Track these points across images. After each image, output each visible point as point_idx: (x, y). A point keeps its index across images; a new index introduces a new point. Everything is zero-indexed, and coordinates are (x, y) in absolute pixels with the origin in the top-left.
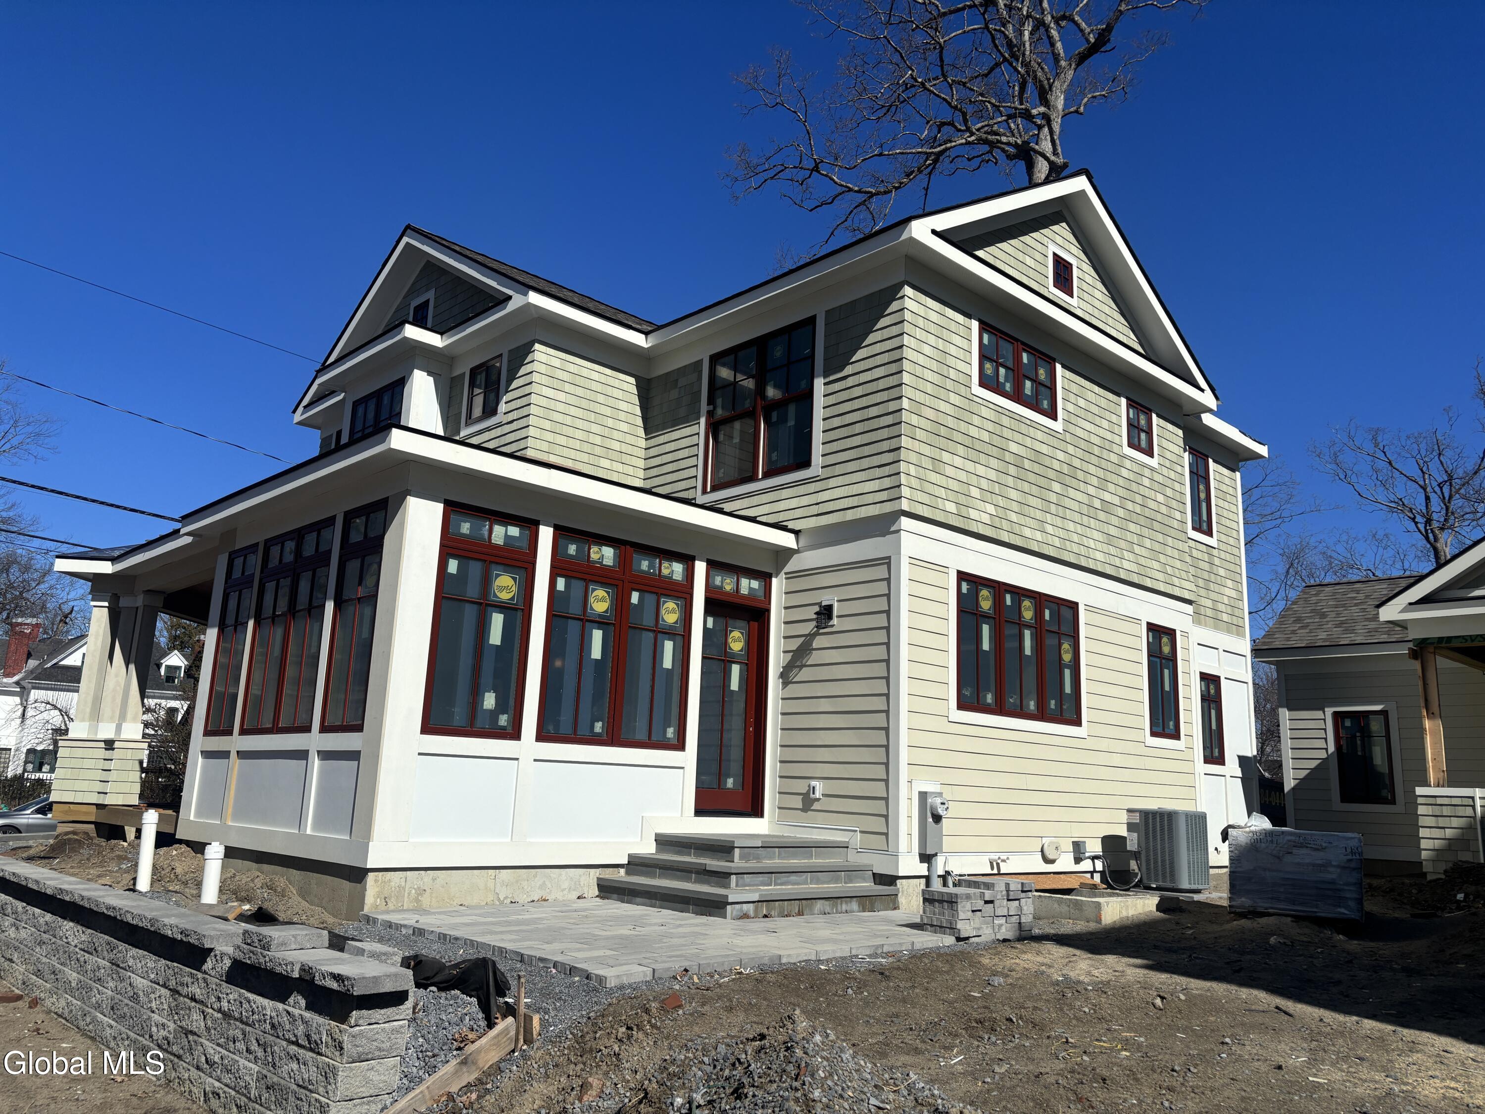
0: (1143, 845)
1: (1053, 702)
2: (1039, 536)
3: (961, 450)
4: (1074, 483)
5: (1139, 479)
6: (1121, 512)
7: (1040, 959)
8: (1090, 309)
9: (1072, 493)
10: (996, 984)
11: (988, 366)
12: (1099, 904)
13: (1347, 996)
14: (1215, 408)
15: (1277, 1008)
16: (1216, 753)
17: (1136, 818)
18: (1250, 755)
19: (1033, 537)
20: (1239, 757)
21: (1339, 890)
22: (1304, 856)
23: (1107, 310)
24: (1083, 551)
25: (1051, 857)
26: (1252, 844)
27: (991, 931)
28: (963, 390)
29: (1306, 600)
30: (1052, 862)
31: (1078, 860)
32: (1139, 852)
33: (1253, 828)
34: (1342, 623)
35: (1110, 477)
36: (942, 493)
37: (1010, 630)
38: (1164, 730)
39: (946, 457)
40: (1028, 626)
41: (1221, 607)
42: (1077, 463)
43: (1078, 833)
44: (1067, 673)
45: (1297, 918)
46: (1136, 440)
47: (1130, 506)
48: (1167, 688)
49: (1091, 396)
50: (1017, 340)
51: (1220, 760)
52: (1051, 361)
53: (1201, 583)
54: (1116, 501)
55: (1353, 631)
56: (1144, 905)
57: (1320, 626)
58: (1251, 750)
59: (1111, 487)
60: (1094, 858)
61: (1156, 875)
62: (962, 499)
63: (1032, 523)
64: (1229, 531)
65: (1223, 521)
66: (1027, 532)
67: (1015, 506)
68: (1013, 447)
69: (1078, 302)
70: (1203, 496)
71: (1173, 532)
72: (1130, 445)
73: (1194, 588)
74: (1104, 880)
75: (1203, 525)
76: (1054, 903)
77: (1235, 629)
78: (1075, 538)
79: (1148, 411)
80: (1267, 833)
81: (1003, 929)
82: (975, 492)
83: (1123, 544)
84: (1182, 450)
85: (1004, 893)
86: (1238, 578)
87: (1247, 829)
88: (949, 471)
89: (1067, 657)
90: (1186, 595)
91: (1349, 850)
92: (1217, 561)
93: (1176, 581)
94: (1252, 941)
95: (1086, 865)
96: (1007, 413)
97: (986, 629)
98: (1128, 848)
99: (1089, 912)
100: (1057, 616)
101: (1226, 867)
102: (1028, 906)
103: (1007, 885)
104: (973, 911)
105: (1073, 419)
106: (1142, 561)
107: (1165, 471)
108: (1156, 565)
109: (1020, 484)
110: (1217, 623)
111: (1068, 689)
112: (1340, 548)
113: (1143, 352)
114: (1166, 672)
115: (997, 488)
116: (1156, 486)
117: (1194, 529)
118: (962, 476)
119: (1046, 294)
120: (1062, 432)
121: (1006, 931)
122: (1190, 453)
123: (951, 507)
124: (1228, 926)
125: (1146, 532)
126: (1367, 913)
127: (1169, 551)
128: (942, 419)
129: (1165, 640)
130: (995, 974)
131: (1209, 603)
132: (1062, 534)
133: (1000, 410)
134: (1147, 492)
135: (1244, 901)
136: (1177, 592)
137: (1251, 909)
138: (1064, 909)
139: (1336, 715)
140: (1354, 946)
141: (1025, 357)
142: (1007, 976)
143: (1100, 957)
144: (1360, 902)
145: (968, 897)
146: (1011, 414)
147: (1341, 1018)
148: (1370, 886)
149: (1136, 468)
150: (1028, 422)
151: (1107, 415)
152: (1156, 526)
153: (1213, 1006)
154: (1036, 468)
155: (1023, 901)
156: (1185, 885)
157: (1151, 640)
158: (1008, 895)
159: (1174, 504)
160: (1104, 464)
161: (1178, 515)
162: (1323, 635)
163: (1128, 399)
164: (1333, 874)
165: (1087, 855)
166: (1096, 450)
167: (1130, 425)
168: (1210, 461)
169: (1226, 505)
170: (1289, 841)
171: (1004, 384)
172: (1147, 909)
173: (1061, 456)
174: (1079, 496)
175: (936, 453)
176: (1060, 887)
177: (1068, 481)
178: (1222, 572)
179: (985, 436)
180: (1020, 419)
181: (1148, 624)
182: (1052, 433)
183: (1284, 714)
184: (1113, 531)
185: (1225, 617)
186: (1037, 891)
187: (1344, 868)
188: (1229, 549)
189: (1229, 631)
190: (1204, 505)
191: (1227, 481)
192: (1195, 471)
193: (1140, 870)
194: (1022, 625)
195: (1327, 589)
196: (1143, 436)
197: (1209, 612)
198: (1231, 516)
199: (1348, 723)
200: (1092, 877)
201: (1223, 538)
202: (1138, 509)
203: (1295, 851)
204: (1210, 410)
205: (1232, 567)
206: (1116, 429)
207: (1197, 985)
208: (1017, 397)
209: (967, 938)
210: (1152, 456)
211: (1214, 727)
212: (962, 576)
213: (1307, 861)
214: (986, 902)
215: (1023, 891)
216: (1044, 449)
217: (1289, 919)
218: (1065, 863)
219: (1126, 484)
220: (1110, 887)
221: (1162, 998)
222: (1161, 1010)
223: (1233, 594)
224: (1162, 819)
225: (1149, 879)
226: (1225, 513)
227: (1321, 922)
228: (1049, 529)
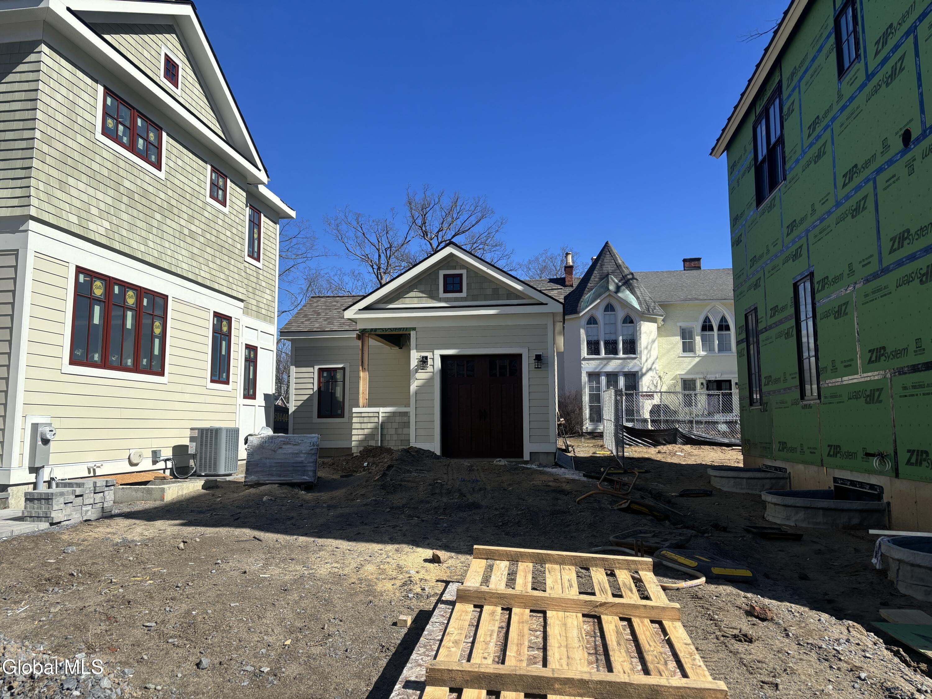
0: (199, 451)
1: (145, 360)
2: (142, 248)
3: (84, 178)
4: (171, 216)
5: (215, 219)
6: (202, 239)
7: (108, 530)
8: (190, 100)
9: (169, 222)
10: (70, 552)
11: (110, 122)
12: (163, 489)
13: (294, 525)
14: (266, 183)
15: (254, 537)
16: (251, 392)
17: (196, 433)
18: (271, 393)
19: (139, 249)
20: (264, 394)
21: (305, 466)
22: (289, 449)
23: (202, 104)
24: (174, 261)
25: (134, 461)
26: (260, 444)
27: (79, 516)
28: (88, 135)
29: (311, 305)
30: (136, 465)
31: (155, 462)
32: (196, 455)
33: (262, 435)
34: (328, 319)
35: (196, 215)
36: (67, 207)
37: (116, 312)
38: (219, 379)
39: (71, 181)
40: (130, 309)
41: (262, 305)
42: (174, 202)
43: (156, 445)
44: (157, 341)
45: (281, 484)
46: (216, 194)
47: (208, 235)
48: (223, 353)
49: (187, 160)
50: (134, 108)
51: (253, 397)
52: (159, 129)
53: (250, 289)
54: (199, 231)
55: (332, 324)
56: (194, 487)
57: (316, 320)
58: (271, 389)
59: (196, 222)
60: (166, 461)
61: (205, 467)
62: (83, 214)
63: (138, 238)
64: (270, 260)
65: (267, 253)
66: (134, 245)
67: (126, 225)
68: (127, 184)
69: (181, 93)
70: (256, 236)
71: (235, 257)
72: (212, 196)
73: (245, 292)
74: (172, 474)
75: (255, 254)
76: (132, 491)
77: (267, 319)
78: (169, 252)
79: (225, 177)
80: (271, 438)
81: (89, 513)
82: (94, 211)
83: (201, 260)
84: (245, 205)
85: (92, 488)
86: (273, 289)
87: (259, 436)
88: (73, 192)
89: (157, 331)
90: (240, 296)
91: (312, 444)
92: (261, 277)
93: (234, 287)
94: (253, 500)
95: (161, 465)
96: (123, 158)
97: (97, 309)
98: (189, 452)
99: (156, 495)
100: (153, 303)
101: (245, 460)
102: (110, 495)
103: (95, 483)
104: (65, 504)
105: (173, 173)
106: (214, 272)
107: (233, 217)
108: (222, 276)
109: (130, 211)
110: (258, 315)
111: (156, 352)
112: (336, 279)
113: (224, 138)
114: (224, 343)
115: (112, 211)
116: (226, 226)
117: (249, 256)
118: (85, 198)
119: (158, 81)
120: (164, 179)
121: (91, 513)
122: (250, 208)
123: (74, 219)
124: (242, 494)
125: (217, 254)
126: (319, 477)
127: (231, 268)
128: (68, 152)
129: (225, 323)
130: (70, 544)
131: (254, 302)
132: (160, 248)
133: (118, 155)
134: (220, 229)
135: (253, 478)
136: (235, 294)
137: (256, 482)
138: (140, 494)
139: (320, 370)
140: (309, 496)
141: (139, 122)
142: (80, 545)
143: (152, 523)
144: (315, 472)
145: (62, 494)
146: (126, 160)
147: (288, 538)
148: (323, 463)
149: (214, 212)
150: (139, 168)
151: (197, 174)
152: (224, 251)
153: (217, 542)
154: (144, 201)
155: (106, 493)
156: (222, 472)
157: (215, 322)
158: (95, 490)
159: (237, 239)
160: (192, 206)
161: (239, 246)
162: (317, 325)
163: (212, 166)
164: (302, 458)
165: (161, 458)
166: (188, 196)
167: (212, 183)
168: (262, 215)
169: (270, 244)
170: (281, 441)
171: (122, 138)
172: (196, 489)
173: (162, 196)
174: (174, 225)
175: (63, 178)
176: (140, 481)
177: (166, 213)
178: (264, 284)
179: (105, 172)
180: (134, 165)
181: (214, 312)
182: (157, 179)
183: (293, 369)
184: (195, 251)
185: (264, 312)
186: (121, 485)
187: (308, 454)
188: (269, 271)
189: (265, 320)
190: (256, 242)
191: (271, 229)
192: (252, 220)
193: (195, 465)
194: (126, 308)
195: (323, 299)
196: (220, 192)
197: (254, 308)
198: (272, 251)
199: (325, 374)
200: (164, 472)
201: (266, 263)
202: (213, 239)
203: (284, 446)
204: (263, 183)
205: (270, 282)
206: (203, 185)
207: (209, 531)
208: (132, 148)
209: (60, 523)
210: (225, 206)
211: (251, 377)
212: (80, 270)
213: (290, 452)
214: (77, 496)
215: (106, 486)
216: (150, 189)
217: (277, 485)
218: (146, 464)
219: (207, 222)
220: (175, 477)
221: (184, 542)
222: (183, 550)
223: (270, 298)
224: (212, 433)
225: (201, 470)
226: (269, 249)
227: (292, 485)
228: (151, 244)
